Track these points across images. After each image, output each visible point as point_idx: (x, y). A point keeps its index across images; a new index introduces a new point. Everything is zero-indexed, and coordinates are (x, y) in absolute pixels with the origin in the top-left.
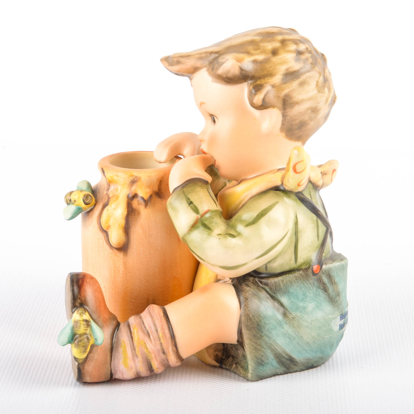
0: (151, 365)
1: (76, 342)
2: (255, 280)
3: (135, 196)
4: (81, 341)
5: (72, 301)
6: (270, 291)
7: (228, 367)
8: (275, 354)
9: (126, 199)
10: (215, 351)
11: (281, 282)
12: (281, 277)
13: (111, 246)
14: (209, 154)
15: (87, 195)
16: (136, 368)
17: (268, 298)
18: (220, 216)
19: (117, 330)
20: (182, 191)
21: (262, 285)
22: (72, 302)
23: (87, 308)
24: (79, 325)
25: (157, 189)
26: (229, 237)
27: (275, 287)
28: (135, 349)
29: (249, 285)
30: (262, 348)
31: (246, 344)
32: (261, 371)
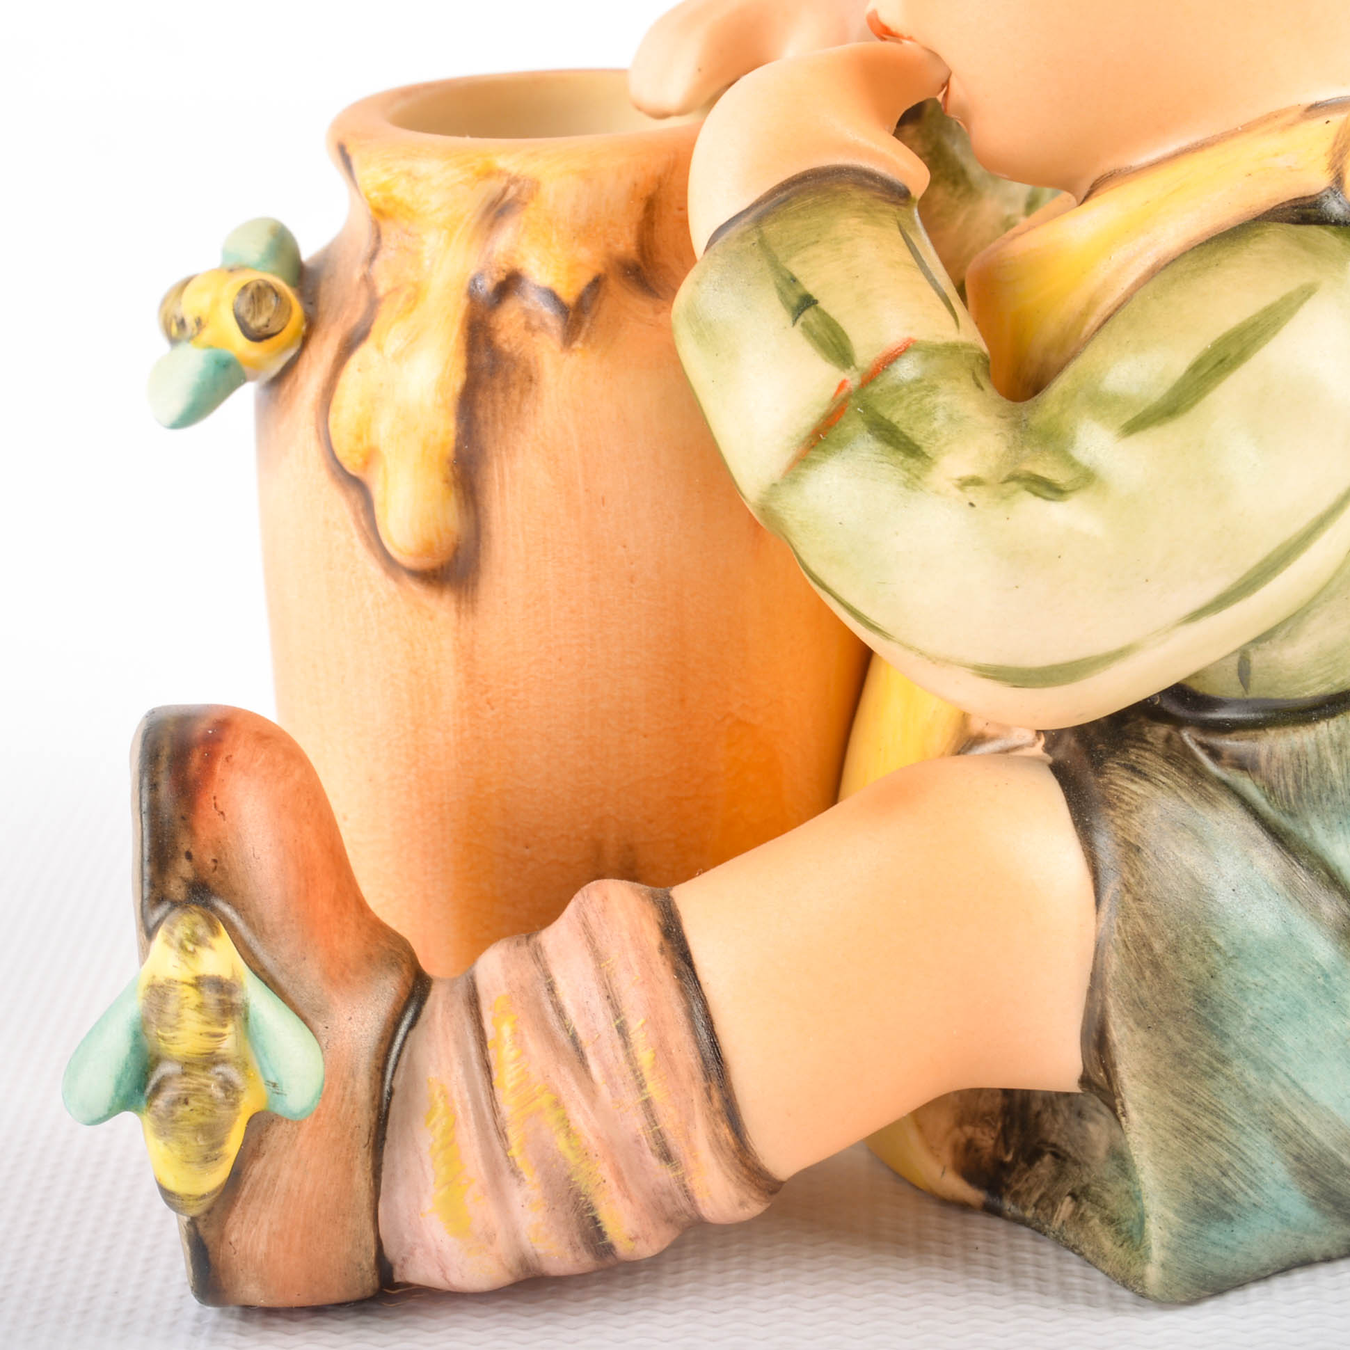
0: (595, 1220)
1: (160, 1102)
2: (1181, 738)
3: (509, 285)
4: (186, 1102)
5: (147, 869)
6: (1268, 799)
7: (1029, 1214)
8: (1298, 1158)
9: (464, 302)
10: (960, 1123)
11: (1328, 753)
12: (1332, 722)
13: (389, 563)
14: (910, 38)
15: (259, 288)
16: (514, 1235)
17: (1257, 843)
18: (974, 375)
19: (412, 1026)
20: (755, 239)
21: (1222, 766)
22: (146, 878)
23: (227, 910)
24: (172, 1007)
25: (633, 248)
26: (1027, 496)
27: (1296, 780)
28: (502, 1135)
29: (1146, 770)
30: (1226, 1127)
31: (1129, 1106)
32: (1217, 1251)
